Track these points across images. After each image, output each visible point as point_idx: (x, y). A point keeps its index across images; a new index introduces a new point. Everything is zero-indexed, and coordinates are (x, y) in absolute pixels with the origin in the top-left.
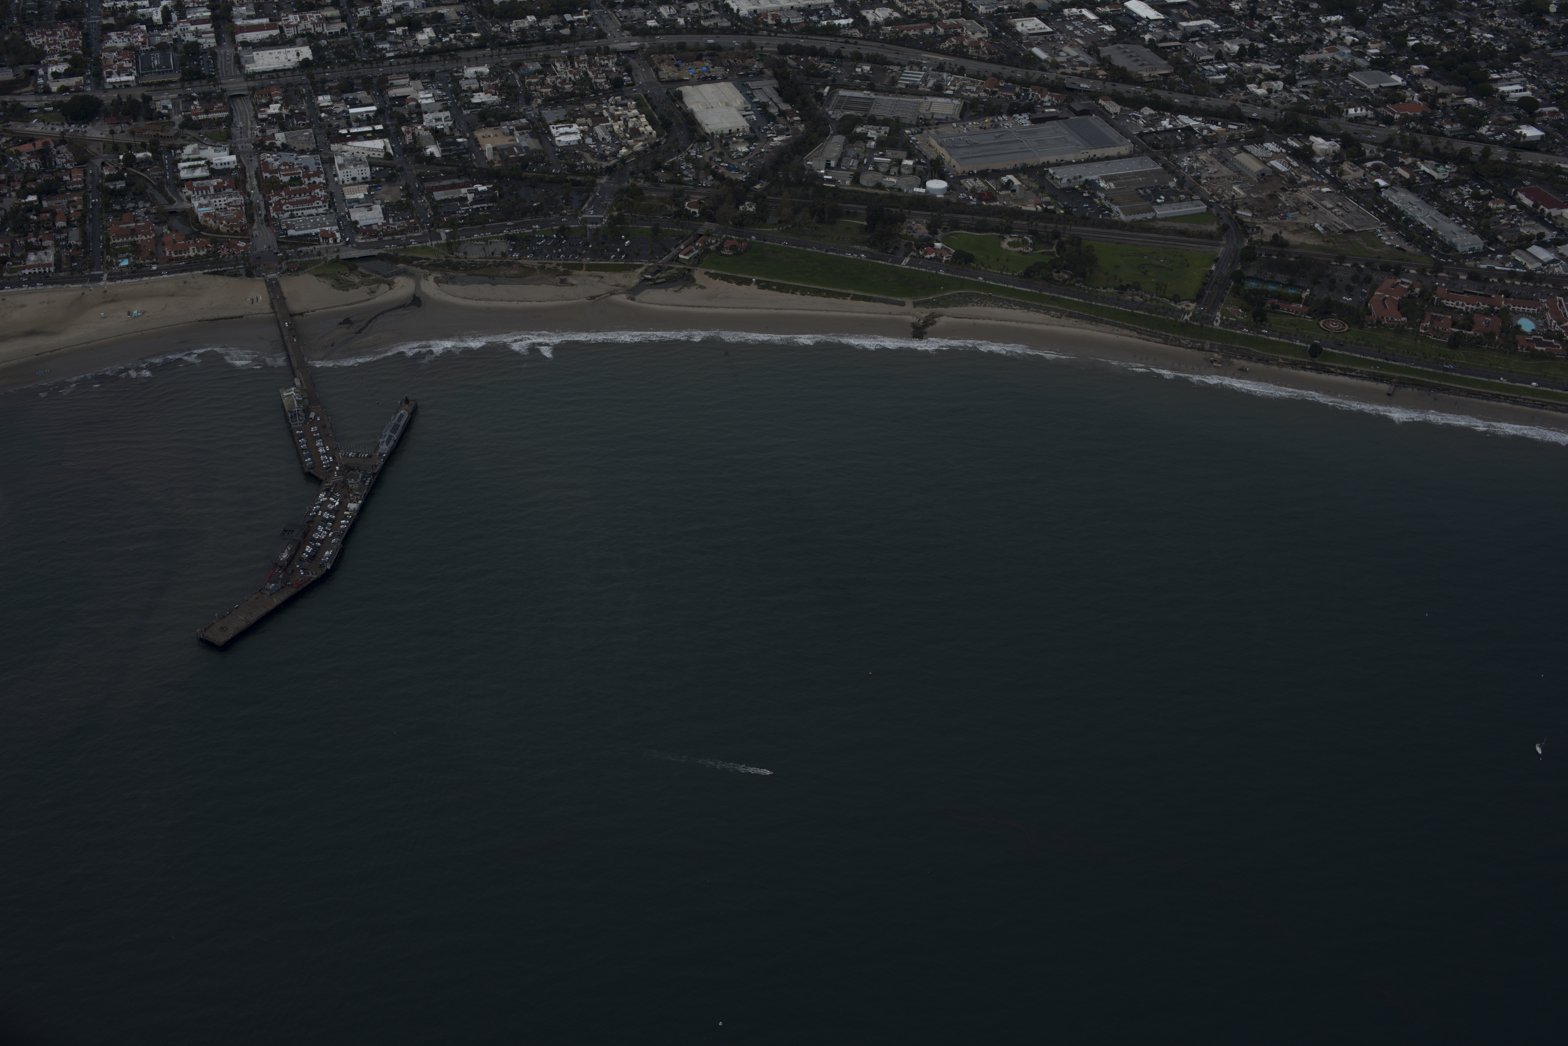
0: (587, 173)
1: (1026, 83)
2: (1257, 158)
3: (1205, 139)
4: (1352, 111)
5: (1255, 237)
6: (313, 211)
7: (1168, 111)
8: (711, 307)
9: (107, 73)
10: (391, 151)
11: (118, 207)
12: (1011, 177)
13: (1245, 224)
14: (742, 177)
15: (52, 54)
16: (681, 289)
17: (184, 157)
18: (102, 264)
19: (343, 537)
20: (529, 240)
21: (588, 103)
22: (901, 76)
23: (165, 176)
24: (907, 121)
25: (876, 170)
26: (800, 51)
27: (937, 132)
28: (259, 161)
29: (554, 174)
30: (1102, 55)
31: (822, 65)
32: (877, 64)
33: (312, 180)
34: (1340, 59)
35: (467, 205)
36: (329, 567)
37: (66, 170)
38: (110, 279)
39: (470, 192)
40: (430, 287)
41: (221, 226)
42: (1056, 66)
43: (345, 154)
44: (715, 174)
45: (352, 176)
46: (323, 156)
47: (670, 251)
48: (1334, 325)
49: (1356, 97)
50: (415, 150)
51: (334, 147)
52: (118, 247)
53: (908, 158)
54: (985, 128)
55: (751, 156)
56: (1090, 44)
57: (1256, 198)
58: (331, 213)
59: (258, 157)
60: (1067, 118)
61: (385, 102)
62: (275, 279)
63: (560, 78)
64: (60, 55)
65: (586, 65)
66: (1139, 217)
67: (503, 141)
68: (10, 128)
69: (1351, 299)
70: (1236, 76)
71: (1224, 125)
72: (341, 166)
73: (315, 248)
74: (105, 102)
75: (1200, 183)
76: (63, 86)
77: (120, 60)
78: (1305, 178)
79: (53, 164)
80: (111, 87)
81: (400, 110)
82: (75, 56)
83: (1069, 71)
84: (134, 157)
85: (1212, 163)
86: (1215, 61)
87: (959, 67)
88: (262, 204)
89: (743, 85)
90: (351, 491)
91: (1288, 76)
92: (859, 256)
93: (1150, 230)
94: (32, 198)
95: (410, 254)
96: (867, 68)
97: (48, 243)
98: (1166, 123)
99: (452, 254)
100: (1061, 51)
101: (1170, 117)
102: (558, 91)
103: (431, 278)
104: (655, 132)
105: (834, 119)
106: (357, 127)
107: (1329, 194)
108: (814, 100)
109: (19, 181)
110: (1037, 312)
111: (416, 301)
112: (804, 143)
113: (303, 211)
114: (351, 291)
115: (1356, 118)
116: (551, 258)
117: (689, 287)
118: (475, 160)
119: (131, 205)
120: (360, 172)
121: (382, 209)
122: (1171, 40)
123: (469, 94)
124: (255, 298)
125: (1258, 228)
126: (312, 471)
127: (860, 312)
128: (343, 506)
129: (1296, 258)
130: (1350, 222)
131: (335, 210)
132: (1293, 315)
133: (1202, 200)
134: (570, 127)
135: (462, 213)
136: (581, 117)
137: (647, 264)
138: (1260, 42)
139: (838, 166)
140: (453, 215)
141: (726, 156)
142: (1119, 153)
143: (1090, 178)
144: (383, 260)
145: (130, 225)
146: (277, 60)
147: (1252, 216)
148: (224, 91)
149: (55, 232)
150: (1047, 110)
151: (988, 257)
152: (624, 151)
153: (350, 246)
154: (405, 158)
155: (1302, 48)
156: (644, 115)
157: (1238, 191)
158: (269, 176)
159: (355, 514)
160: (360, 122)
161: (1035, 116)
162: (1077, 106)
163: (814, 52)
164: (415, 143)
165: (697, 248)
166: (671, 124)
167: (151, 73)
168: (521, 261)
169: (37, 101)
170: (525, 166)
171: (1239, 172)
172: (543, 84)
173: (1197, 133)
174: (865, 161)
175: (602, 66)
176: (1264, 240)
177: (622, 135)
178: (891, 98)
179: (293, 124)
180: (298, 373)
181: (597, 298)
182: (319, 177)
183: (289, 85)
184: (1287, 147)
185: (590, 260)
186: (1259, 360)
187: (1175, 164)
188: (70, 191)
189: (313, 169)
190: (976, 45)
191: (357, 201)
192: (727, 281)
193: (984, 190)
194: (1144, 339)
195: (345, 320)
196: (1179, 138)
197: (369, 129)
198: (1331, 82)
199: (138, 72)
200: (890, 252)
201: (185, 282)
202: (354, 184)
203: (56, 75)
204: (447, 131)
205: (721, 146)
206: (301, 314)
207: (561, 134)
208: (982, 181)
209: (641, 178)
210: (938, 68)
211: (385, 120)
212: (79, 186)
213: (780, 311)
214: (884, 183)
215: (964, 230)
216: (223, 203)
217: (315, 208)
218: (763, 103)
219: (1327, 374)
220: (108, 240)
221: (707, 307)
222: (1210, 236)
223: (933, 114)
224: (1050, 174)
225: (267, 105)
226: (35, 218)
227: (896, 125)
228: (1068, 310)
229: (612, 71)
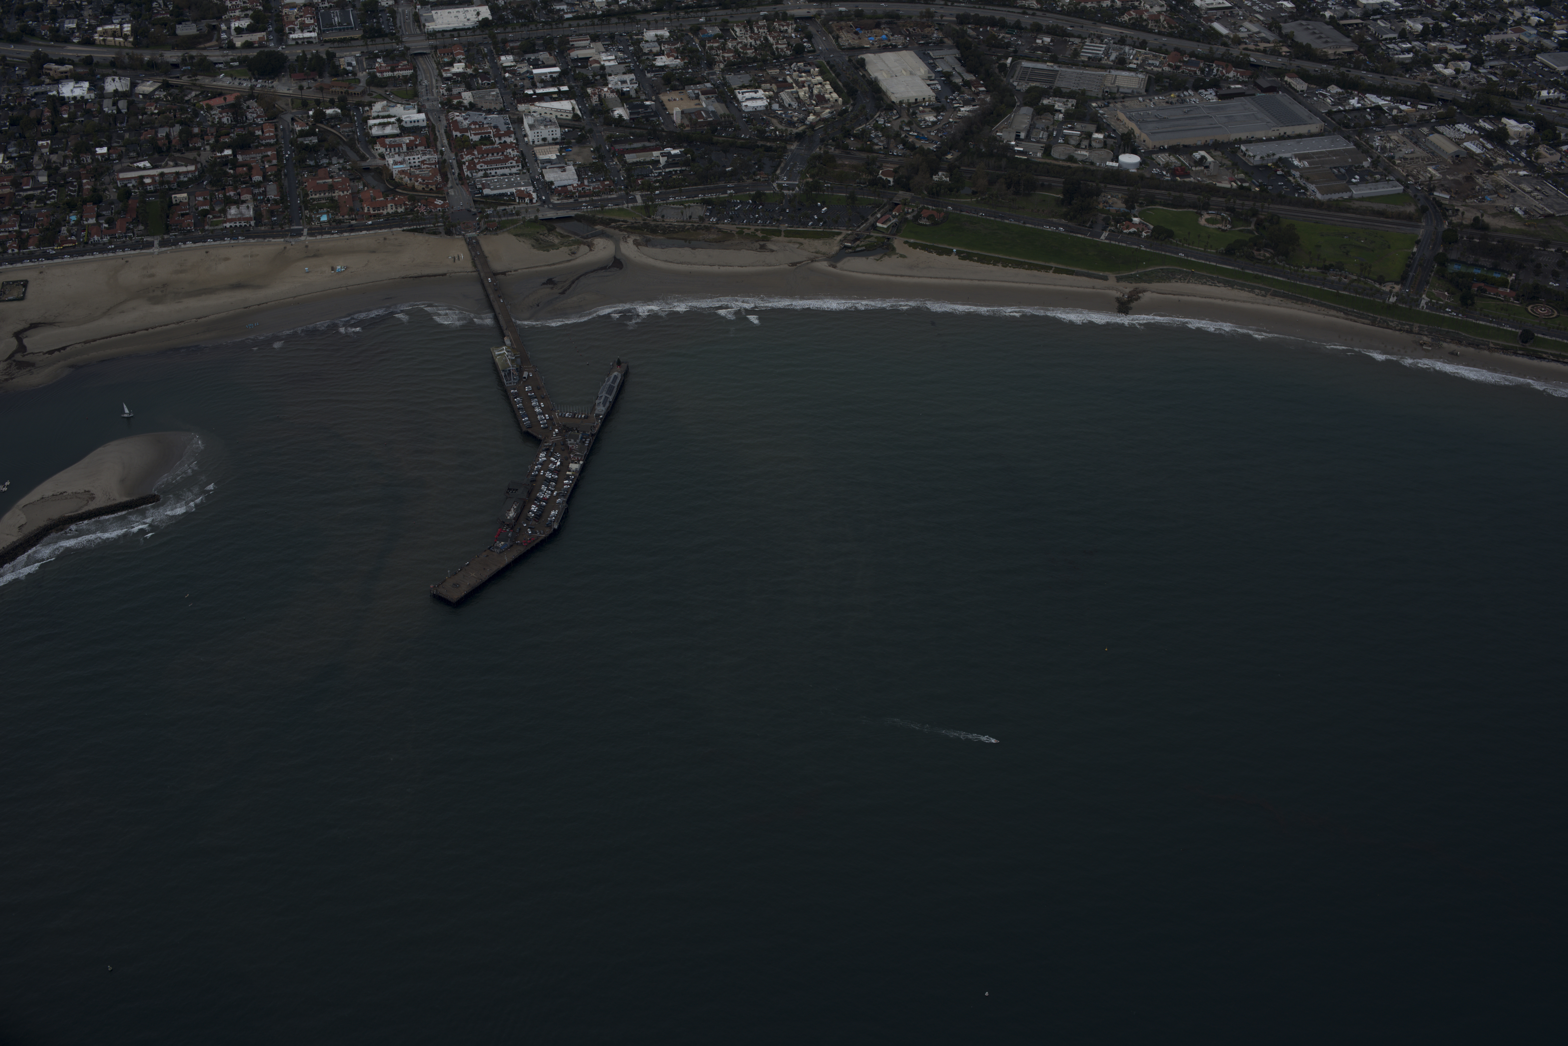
0: (776, 138)
1: (1209, 59)
2: (1450, 139)
3: (1395, 119)
4: (1544, 93)
5: (1455, 220)
6: (507, 171)
7: (1355, 90)
8: (913, 277)
9: (290, 29)
10: (579, 112)
11: (312, 163)
12: (1203, 153)
13: (1443, 206)
14: (933, 147)
15: (234, 10)
16: (881, 258)
17: (374, 114)
18: (301, 218)
19: (567, 497)
20: (725, 204)
21: (770, 69)
22: (1082, 48)
23: (355, 132)
24: (1094, 95)
25: (1066, 142)
26: (979, 21)
27: (1124, 106)
28: (447, 120)
29: (743, 139)
30: (1284, 32)
31: (1001, 35)
32: (1057, 35)
33: (503, 139)
34: (1526, 40)
35: (660, 169)
36: (556, 527)
37: (257, 124)
38: (310, 234)
39: (663, 155)
40: (629, 249)
41: (416, 184)
42: (1238, 41)
43: (535, 114)
44: (905, 143)
45: (543, 137)
46: (512, 117)
47: (867, 219)
48: (1543, 311)
49: (1546, 79)
50: (602, 111)
51: (522, 107)
52: (315, 202)
53: (1098, 131)
54: (1171, 103)
55: (939, 126)
56: (1270, 21)
57: (1452, 180)
58: (524, 173)
59: (447, 116)
60: (1254, 95)
61: (567, 63)
62: (475, 238)
63: (741, 43)
64: (242, 11)
65: (766, 31)
66: (1335, 196)
67: (691, 105)
68: (198, 82)
69: (1557, 285)
70: (1421, 56)
71: (1413, 105)
72: (532, 127)
73: (514, 208)
74: (290, 58)
75: (1394, 163)
76: (247, 42)
77: (301, 17)
78: (1501, 161)
79: (244, 119)
80: (294, 43)
81: (583, 71)
82: (256, 12)
83: (1252, 47)
84: (325, 113)
85: (1404, 143)
86: (1398, 40)
87: (1140, 41)
88: (454, 163)
89: (924, 54)
90: (571, 451)
91: (1475, 56)
92: (1057, 229)
93: (1347, 210)
94: (228, 152)
95: (607, 216)
96: (1047, 40)
97: (246, 197)
98: (1354, 102)
99: (650, 217)
100: (1241, 26)
101: (1357, 96)
102: (739, 56)
103: (630, 241)
104: (841, 99)
105: (1020, 90)
106: (542, 87)
107: (1526, 177)
108: (997, 71)
109: (212, 134)
110: (1242, 290)
111: (617, 263)
112: (992, 113)
113: (497, 171)
114: (552, 251)
115: (1547, 100)
116: (748, 223)
117: (890, 256)
118: (663, 123)
119: (325, 161)
120: (551, 133)
121: (576, 170)
122: (1351, 18)
123: (650, 57)
124: (456, 256)
125: (1458, 210)
126: (530, 430)
127: (1063, 286)
128: (564, 466)
129: (1499, 242)
130: (1551, 207)
131: (528, 170)
132: (1500, 300)
133: (1398, 180)
134: (756, 92)
135: (655, 177)
136: (765, 82)
137: (845, 232)
138: (1443, 21)
139: (1028, 137)
140: (647, 178)
141: (914, 126)
142: (1309, 131)
143: (1284, 155)
144: (581, 222)
145: (327, 181)
146: (456, 19)
147: (1450, 199)
148: (408, 49)
149: (252, 186)
150: (1233, 86)
151: (1189, 233)
152: (811, 117)
153: (546, 206)
154: (593, 120)
155: (1486, 28)
156: (828, 82)
157: (1434, 172)
158: (459, 134)
159: (578, 474)
160: (545, 83)
161: (1221, 92)
162: (1264, 82)
163: (993, 22)
164: (601, 104)
165: (894, 217)
166: (857, 91)
167: (332, 30)
168: (719, 226)
169: (223, 56)
170: (714, 130)
171: (1433, 153)
172: (724, 48)
173: (1387, 113)
174: (1055, 133)
175: (782, 32)
176: (1464, 222)
177: (808, 102)
178: (1074, 70)
179: (478, 83)
180: (506, 332)
181: (798, 265)
182: (510, 137)
183: (470, 44)
184: (1480, 129)
185: (788, 227)
186: (1470, 344)
187: (1367, 143)
188: (263, 145)
189: (503, 129)
190: (1156, 19)
191: (549, 161)
192: (927, 250)
193: (1177, 165)
194: (1351, 320)
195: (548, 280)
196: (1369, 117)
197: (555, 89)
198: (1519, 63)
199: (319, 29)
200: (1088, 225)
201: (385, 239)
202: (544, 145)
203: (239, 31)
204: (633, 94)
205: (908, 115)
206: (504, 273)
207: (747, 99)
208: (1175, 157)
209: (831, 145)
210: (1119, 41)
211: (569, 81)
212: (272, 141)
213: (983, 282)
214: (1076, 156)
215: (1161, 205)
216: (417, 161)
217: (509, 167)
218: (947, 72)
219: (1539, 361)
220: (307, 195)
221: (910, 276)
222: (1409, 217)
223: (1118, 87)
224: (1242, 151)
225: (451, 64)
226: (232, 171)
227: (1082, 98)
228: (1273, 289)
229: (792, 37)
